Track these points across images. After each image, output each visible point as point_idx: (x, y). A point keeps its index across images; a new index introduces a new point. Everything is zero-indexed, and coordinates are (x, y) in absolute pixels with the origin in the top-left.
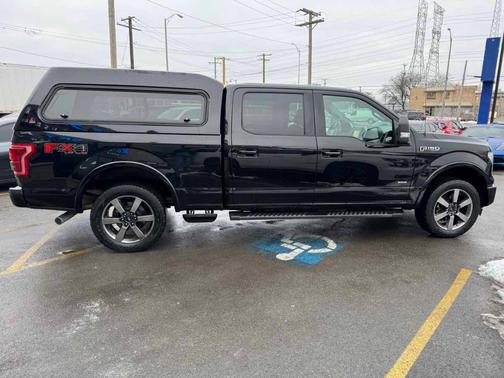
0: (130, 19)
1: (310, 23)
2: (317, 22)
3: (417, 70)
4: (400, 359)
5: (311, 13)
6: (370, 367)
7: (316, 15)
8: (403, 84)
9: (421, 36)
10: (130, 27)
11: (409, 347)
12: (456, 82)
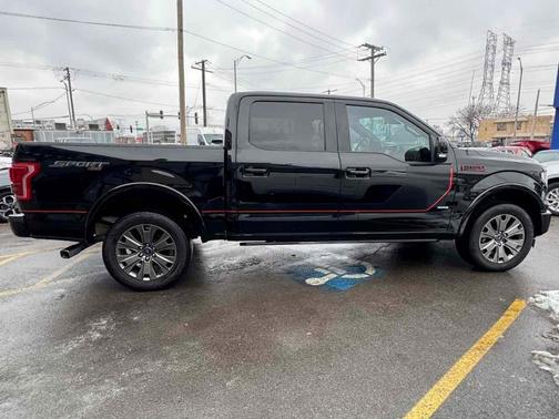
0: (203, 62)
1: (373, 58)
2: (379, 56)
3: (486, 102)
4: (422, 401)
5: (373, 48)
6: (383, 409)
7: (378, 49)
8: (471, 117)
9: (490, 69)
10: (203, 70)
11: (436, 387)
12: (528, 114)
